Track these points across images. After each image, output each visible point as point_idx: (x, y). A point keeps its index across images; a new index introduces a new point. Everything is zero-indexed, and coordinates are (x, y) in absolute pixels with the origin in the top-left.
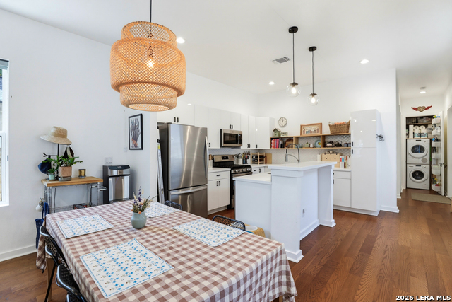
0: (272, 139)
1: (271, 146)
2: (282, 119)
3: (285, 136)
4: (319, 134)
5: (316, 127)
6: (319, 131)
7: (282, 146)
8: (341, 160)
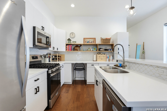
0: (67, 45)
1: (66, 50)
2: (72, 33)
3: (75, 44)
4: (94, 44)
5: (92, 40)
6: (94, 42)
7: (74, 49)
8: (107, 57)
